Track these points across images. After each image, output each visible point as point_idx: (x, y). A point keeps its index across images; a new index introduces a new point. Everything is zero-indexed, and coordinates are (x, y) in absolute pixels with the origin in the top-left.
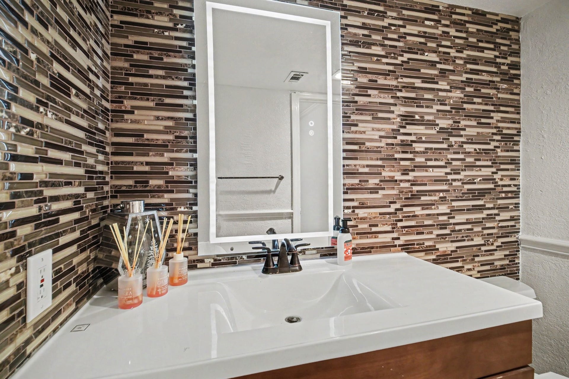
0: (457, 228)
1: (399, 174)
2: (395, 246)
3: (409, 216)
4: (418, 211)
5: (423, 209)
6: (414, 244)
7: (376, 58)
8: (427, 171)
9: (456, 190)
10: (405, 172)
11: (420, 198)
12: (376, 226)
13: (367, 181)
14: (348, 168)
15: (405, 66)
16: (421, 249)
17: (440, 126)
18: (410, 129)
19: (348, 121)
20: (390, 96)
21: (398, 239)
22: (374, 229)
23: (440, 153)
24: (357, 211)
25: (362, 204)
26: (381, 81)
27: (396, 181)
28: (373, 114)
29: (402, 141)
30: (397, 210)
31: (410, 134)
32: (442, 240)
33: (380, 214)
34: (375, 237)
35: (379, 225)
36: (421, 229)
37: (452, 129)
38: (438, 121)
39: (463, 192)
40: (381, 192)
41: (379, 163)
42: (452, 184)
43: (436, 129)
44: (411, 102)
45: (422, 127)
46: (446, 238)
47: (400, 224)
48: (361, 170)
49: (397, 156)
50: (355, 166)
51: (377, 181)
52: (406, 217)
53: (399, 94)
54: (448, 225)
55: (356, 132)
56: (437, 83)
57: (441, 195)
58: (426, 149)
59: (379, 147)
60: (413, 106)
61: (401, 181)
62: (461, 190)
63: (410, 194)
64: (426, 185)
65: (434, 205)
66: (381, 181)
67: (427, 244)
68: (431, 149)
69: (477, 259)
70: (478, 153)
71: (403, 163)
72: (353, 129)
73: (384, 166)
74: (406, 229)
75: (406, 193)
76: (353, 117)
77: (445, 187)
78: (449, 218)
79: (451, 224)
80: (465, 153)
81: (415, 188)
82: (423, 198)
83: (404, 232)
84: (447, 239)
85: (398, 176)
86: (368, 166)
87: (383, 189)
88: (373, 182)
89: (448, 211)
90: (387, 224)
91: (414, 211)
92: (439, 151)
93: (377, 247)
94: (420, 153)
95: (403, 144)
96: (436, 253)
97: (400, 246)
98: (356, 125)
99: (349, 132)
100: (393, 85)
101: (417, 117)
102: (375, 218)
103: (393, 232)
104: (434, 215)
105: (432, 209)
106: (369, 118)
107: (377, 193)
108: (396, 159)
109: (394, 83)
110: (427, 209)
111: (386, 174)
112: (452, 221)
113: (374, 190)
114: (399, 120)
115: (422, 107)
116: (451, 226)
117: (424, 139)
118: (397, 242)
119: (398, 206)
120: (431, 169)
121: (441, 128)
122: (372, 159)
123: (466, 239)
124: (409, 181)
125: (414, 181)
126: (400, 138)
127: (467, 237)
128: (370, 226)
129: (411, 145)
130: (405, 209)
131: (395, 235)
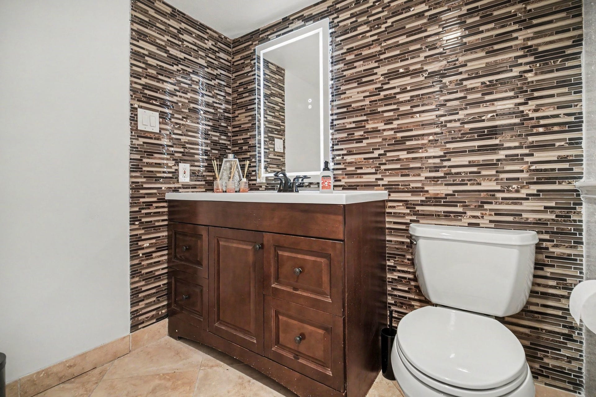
0: (454, 170)
1: (383, 124)
2: (379, 185)
3: (393, 160)
4: (403, 155)
5: (408, 153)
6: (398, 185)
7: (361, 36)
8: (412, 117)
9: (453, 132)
10: (389, 121)
11: (405, 143)
12: (361, 168)
13: (354, 134)
14: (338, 126)
15: (390, 30)
16: (407, 190)
17: (430, 71)
18: (394, 83)
19: (338, 91)
20: (374, 61)
21: (382, 179)
22: (359, 171)
23: (429, 97)
24: (345, 157)
25: (350, 152)
26: (365, 52)
27: (379, 131)
28: (358, 81)
29: (385, 96)
30: (380, 155)
31: (394, 88)
32: (433, 182)
33: (365, 159)
34: (360, 178)
35: (364, 168)
36: (407, 172)
37: (445, 70)
38: (425, 68)
39: (462, 132)
40: (365, 142)
41: (364, 118)
42: (446, 126)
43: (423, 76)
44: (395, 59)
45: (409, 78)
46: (438, 181)
47: (383, 167)
48: (348, 126)
49: (380, 109)
50: (344, 123)
51: (362, 133)
52: (389, 161)
53: (382, 57)
54: (441, 168)
55: (345, 99)
56: (426, 31)
57: (431, 138)
58: (411, 97)
59: (363, 105)
60: (398, 62)
61: (384, 130)
62: (460, 131)
63: (394, 140)
64: (411, 130)
65: (421, 148)
66: (365, 133)
67: (413, 185)
68: (418, 96)
69: (486, 206)
70: (488, 86)
71: (386, 114)
72: (343, 96)
73: (367, 120)
74: (390, 172)
75: (389, 140)
76: (343, 88)
77: (438, 130)
78: (442, 160)
79: (445, 167)
80: (467, 90)
81: (399, 135)
82: (408, 143)
83: (387, 174)
84: (440, 182)
85: (381, 126)
86: (354, 122)
87: (367, 138)
88: (358, 134)
89: (442, 153)
90: (371, 167)
91: (399, 156)
92: (428, 96)
93: (362, 186)
94: (405, 102)
95: (386, 98)
96: (424, 194)
97: (383, 185)
98: (345, 93)
99: (339, 100)
100: (377, 51)
101: (401, 70)
102: (359, 162)
103: (376, 173)
104: (421, 158)
105: (420, 153)
106: (355, 85)
107: (362, 142)
108: (379, 112)
109: (379, 49)
110: (413, 152)
111: (370, 126)
112: (446, 163)
113: (359, 141)
114: (382, 78)
115: (407, 59)
116: (445, 169)
117: (409, 88)
118: (380, 182)
119: (382, 152)
120: (418, 115)
121: (429, 73)
122: (357, 116)
123: (469, 183)
124: (392, 129)
125: (397, 128)
126: (383, 93)
127: (469, 180)
128: (356, 168)
129: (395, 97)
130: (389, 154)
131: (379, 176)
